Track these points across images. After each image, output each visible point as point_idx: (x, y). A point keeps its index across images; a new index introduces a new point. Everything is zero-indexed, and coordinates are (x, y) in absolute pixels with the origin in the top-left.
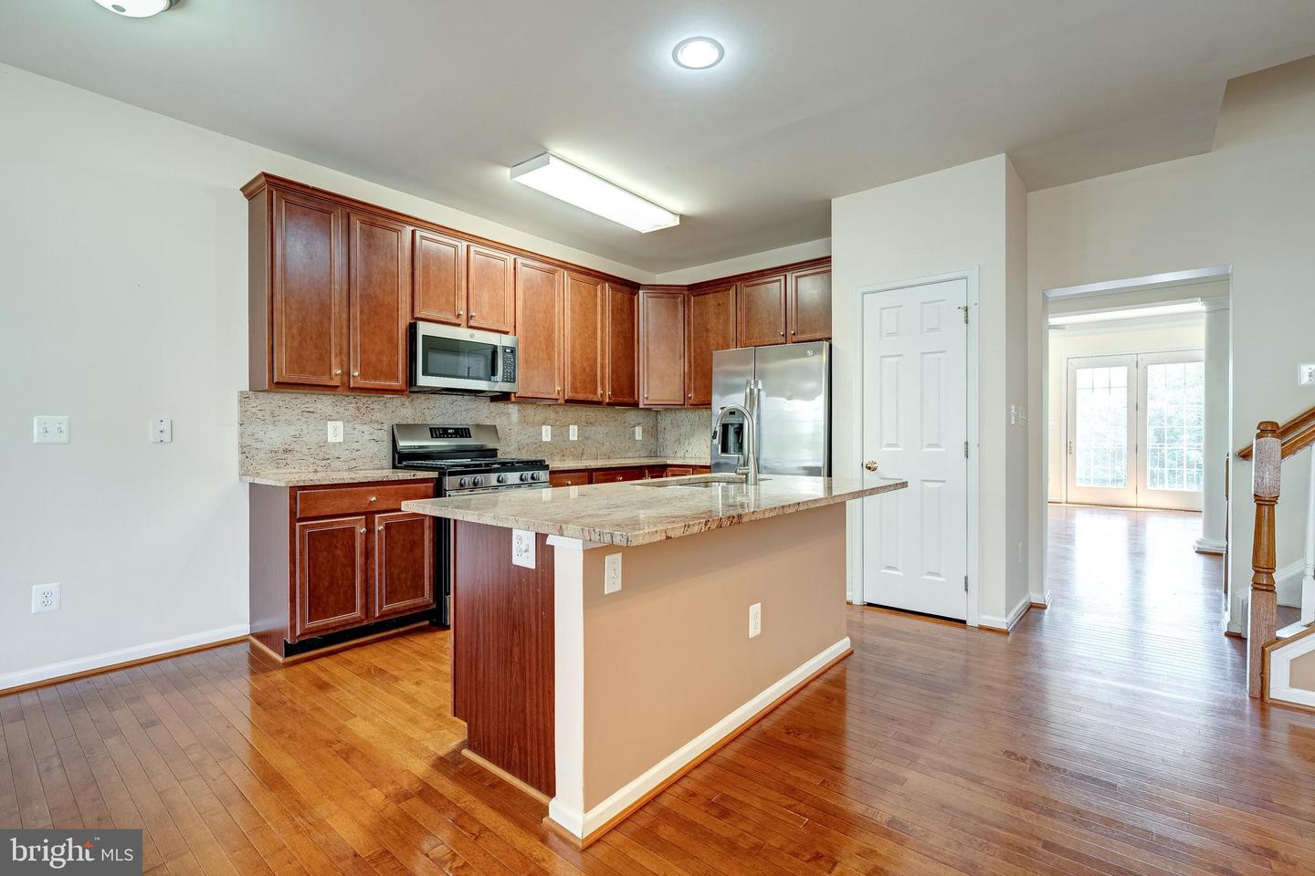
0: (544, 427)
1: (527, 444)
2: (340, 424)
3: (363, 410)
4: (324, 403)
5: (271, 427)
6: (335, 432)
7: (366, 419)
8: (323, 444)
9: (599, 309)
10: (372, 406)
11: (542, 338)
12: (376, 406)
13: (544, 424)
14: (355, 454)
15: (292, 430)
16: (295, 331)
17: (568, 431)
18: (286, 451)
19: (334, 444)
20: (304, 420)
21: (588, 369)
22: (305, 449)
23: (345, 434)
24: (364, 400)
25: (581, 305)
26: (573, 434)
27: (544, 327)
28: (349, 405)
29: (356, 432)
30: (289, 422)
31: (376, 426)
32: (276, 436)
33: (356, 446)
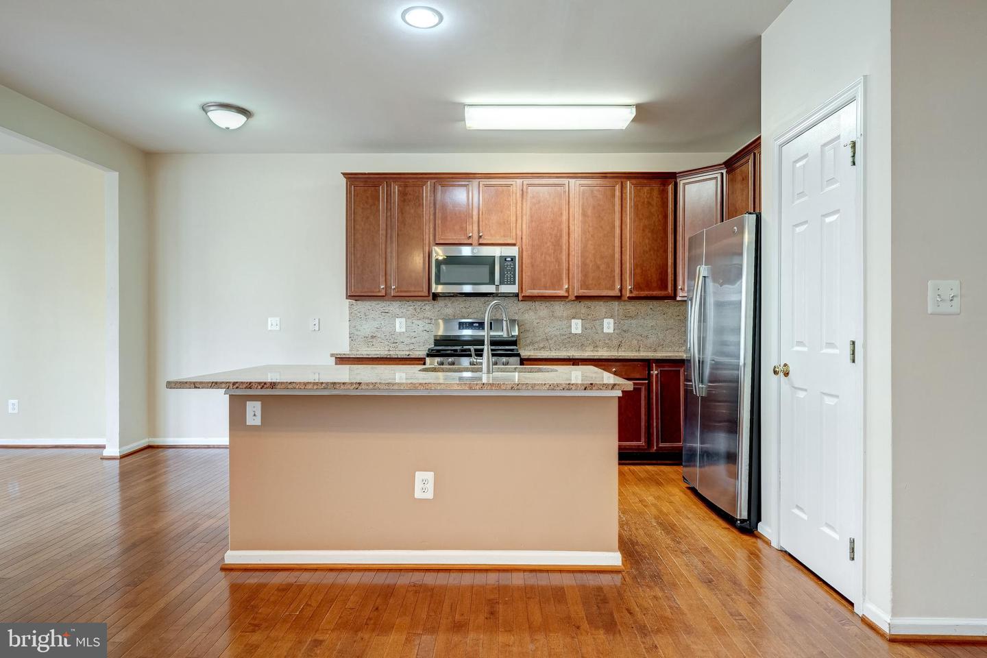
0: (574, 321)
1: (556, 336)
2: (403, 320)
3: (418, 310)
4: (394, 307)
5: (364, 322)
6: (400, 325)
7: (421, 316)
8: (393, 333)
9: (618, 208)
10: (424, 307)
11: (549, 244)
12: (427, 307)
13: (574, 318)
14: (413, 340)
15: (376, 324)
16: (359, 264)
17: (602, 325)
18: (373, 337)
19: (400, 333)
20: (382, 317)
21: (603, 267)
22: (383, 336)
23: (407, 327)
24: (419, 303)
25: (594, 207)
26: (609, 326)
27: (551, 234)
28: (409, 308)
29: (414, 325)
30: (374, 319)
31: (427, 321)
32: (367, 328)
33: (414, 334)
